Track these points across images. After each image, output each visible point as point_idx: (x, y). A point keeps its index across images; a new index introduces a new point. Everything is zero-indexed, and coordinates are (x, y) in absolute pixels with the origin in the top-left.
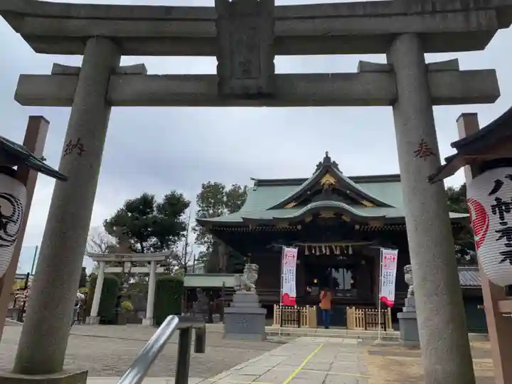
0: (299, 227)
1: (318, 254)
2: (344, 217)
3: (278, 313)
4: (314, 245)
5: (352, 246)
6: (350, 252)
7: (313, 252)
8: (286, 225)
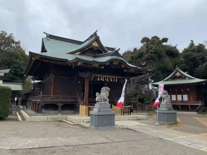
0: (103, 67)
1: (103, 80)
2: (122, 66)
3: (86, 109)
4: (101, 76)
5: (117, 78)
6: (116, 81)
7: (101, 79)
8: (97, 65)
